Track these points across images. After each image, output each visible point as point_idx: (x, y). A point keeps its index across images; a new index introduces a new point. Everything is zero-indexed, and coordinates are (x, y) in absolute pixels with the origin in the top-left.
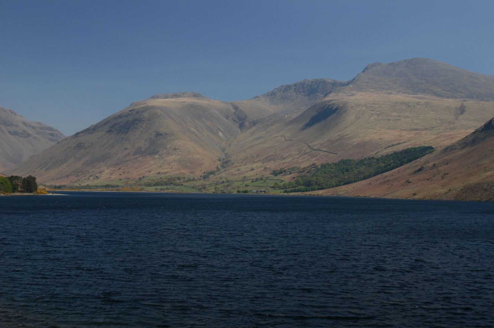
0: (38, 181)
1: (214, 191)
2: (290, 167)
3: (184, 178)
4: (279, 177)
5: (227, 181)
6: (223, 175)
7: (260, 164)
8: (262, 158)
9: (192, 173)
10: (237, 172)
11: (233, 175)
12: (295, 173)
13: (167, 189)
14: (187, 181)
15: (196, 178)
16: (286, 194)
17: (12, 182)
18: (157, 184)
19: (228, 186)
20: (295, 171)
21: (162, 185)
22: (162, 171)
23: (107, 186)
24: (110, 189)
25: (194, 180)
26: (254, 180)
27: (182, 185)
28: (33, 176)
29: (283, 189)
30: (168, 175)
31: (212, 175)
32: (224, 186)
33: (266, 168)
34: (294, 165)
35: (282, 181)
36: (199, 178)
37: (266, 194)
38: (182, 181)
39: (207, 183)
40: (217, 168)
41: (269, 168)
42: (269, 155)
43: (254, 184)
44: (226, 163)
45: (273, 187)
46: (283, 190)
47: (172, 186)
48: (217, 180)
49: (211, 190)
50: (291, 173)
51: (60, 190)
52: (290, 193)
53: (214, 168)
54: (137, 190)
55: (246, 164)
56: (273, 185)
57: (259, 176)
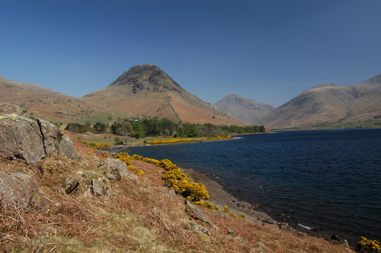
0: (265, 127)
1: (344, 127)
3: (330, 122)
4: (378, 119)
5: (351, 123)
6: (349, 120)
7: (367, 114)
8: (368, 111)
9: (333, 120)
10: (355, 118)
11: (353, 120)
13: (322, 128)
14: (331, 124)
15: (335, 122)
17: (255, 128)
18: (317, 126)
19: (351, 125)
21: (319, 126)
22: (319, 120)
23: (295, 128)
24: (296, 129)
25: (334, 123)
27: (329, 126)
28: (263, 125)
29: (380, 125)
30: (322, 121)
31: (343, 121)
32: (349, 125)
33: (370, 116)
35: (379, 121)
36: (337, 122)
37: (371, 128)
38: (328, 124)
39: (341, 124)
40: (345, 117)
41: (372, 115)
42: (372, 109)
43: (364, 123)
44: (349, 115)
45: (375, 124)
47: (324, 126)
48: (345, 122)
49: (343, 127)
51: (274, 131)
53: (344, 117)
54: (308, 129)
55: (360, 114)
56: (375, 123)
57: (367, 120)
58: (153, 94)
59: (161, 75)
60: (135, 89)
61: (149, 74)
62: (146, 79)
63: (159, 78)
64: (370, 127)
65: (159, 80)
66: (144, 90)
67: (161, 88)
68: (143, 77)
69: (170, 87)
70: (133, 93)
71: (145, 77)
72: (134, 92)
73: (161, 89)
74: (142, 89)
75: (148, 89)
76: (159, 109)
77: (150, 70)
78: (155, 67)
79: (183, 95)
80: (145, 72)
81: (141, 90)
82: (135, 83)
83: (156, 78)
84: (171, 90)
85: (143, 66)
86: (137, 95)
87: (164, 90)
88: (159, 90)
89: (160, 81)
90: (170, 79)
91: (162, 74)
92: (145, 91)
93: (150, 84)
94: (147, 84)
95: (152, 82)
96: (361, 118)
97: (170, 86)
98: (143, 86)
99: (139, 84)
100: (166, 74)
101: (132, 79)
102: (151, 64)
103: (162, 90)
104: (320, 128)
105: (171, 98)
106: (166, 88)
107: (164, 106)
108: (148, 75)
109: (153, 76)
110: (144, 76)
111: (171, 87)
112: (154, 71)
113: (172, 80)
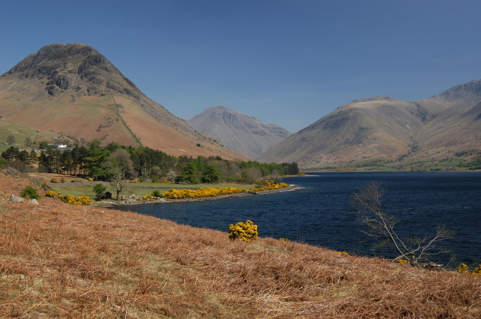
0: (299, 166)
1: (411, 169)
2: (470, 150)
3: (384, 160)
4: (462, 157)
5: (419, 162)
6: (415, 157)
7: (443, 148)
8: (445, 143)
9: (389, 156)
10: (425, 155)
11: (423, 157)
12: (475, 154)
13: (374, 169)
14: (386, 163)
15: (393, 160)
16: (472, 171)
17: (283, 167)
18: (364, 166)
19: (421, 166)
20: (474, 153)
21: (368, 166)
22: (366, 156)
23: (328, 168)
24: (330, 170)
26: (441, 161)
27: (384, 166)
28: (295, 162)
29: (467, 167)
30: (371, 158)
31: (405, 158)
32: (418, 166)
33: (449, 151)
34: (473, 148)
35: (465, 161)
36: (396, 160)
37: (455, 171)
38: (382, 162)
39: (403, 164)
40: (409, 152)
41: (453, 151)
42: (450, 141)
43: (441, 163)
44: (415, 148)
45: (459, 166)
46: (469, 168)
47: (375, 167)
48: (411, 161)
49: (408, 169)
50: (471, 154)
52: (475, 170)
53: (406, 152)
54: (351, 170)
55: (432, 148)
56: (458, 164)
57: (444, 158)
58: (87, 98)
59: (103, 65)
60: (51, 88)
61: (79, 61)
62: (73, 70)
63: (99, 70)
64: (452, 170)
65: (97, 73)
66: (71, 90)
67: (103, 88)
68: (67, 67)
69: (119, 88)
70: (48, 95)
71: (70, 66)
72: (51, 93)
73: (102, 90)
74: (66, 88)
75: (78, 88)
76: (100, 127)
77: (80, 55)
78: (90, 50)
79: (142, 103)
80: (70, 57)
81: (64, 89)
82: (52, 77)
83: (93, 69)
84: (121, 92)
85: (65, 47)
86: (55, 99)
87: (109, 93)
88: (99, 92)
89: (100, 74)
90: (119, 72)
91: (104, 63)
92: (72, 92)
93: (81, 80)
94: (75, 78)
95: (85, 76)
96: (434, 154)
97: (119, 86)
98: (67, 82)
99: (60, 79)
100: (110, 63)
101: (44, 68)
102: (83, 44)
103: (104, 91)
104: (371, 170)
105: (122, 107)
106: (112, 88)
107: (110, 120)
108: (76, 63)
109: (87, 65)
110: (69, 64)
111: (121, 88)
112: (87, 56)
113: (120, 74)
